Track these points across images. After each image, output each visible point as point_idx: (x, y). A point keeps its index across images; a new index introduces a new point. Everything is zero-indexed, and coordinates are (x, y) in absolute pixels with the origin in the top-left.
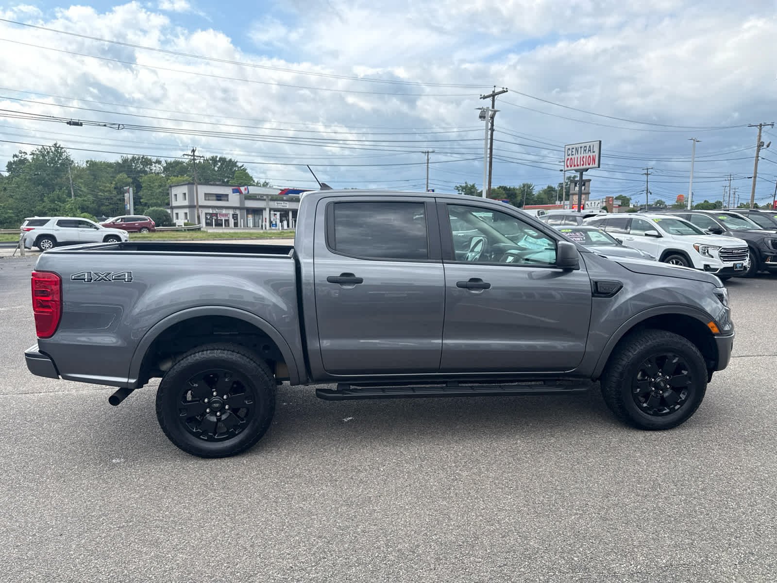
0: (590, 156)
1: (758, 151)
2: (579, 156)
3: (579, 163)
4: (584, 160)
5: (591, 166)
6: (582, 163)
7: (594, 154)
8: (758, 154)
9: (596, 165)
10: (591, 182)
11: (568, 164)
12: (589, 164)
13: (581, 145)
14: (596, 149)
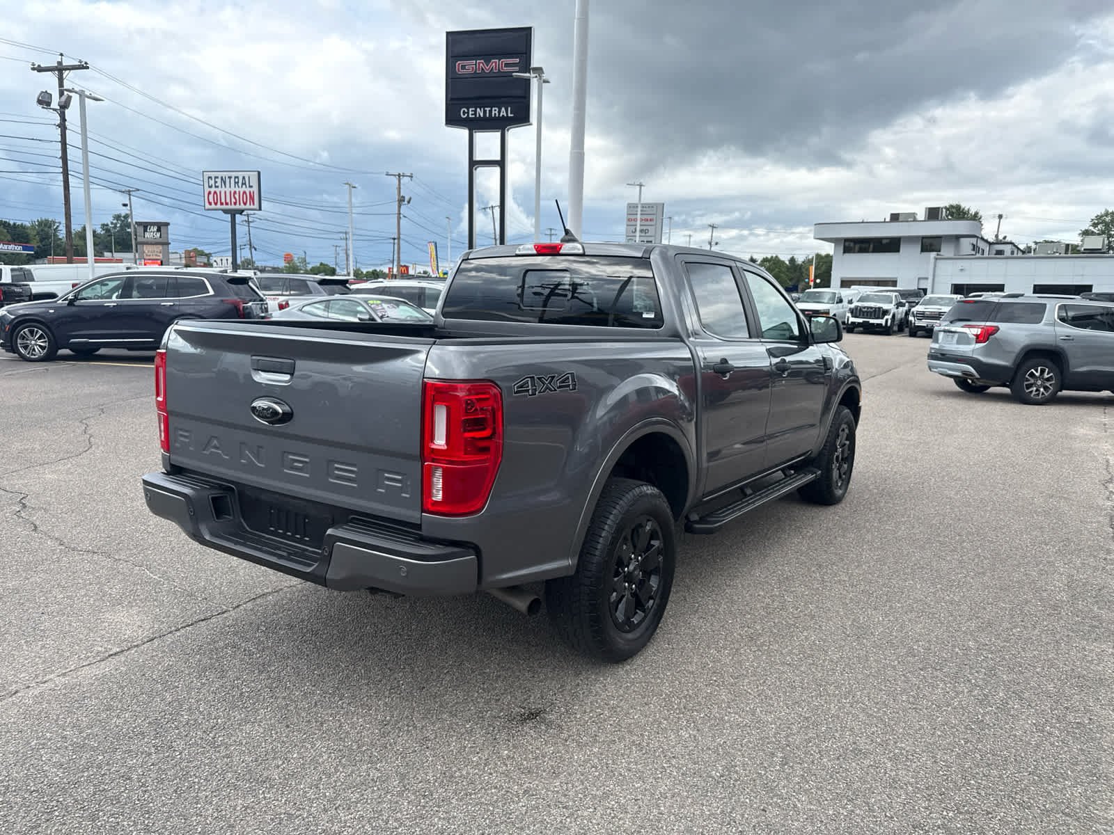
0: (244, 192)
1: (399, 207)
2: (228, 190)
3: (228, 201)
4: (237, 196)
5: (248, 206)
6: (233, 200)
7: (252, 190)
8: (399, 211)
9: (256, 206)
10: (169, 227)
11: (211, 200)
12: (245, 204)
13: (230, 174)
14: (254, 182)
